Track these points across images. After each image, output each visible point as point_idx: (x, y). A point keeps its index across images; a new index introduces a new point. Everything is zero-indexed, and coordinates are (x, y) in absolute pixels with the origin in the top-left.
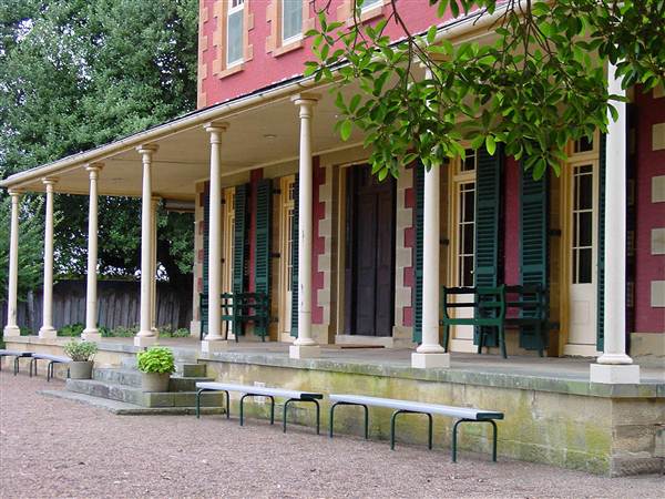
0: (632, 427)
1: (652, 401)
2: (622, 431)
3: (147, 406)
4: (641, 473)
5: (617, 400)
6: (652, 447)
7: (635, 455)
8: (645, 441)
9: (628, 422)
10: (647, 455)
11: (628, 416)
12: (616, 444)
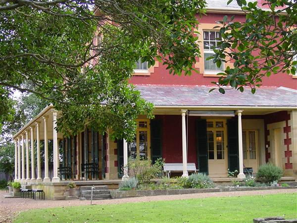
0: (59, 191)
1: (63, 186)
2: (56, 192)
3: (13, 196)
4: (61, 199)
5: (55, 186)
6: (63, 195)
7: (59, 196)
8: (61, 193)
9: (57, 190)
10: (62, 196)
11: (58, 189)
12: (55, 194)
